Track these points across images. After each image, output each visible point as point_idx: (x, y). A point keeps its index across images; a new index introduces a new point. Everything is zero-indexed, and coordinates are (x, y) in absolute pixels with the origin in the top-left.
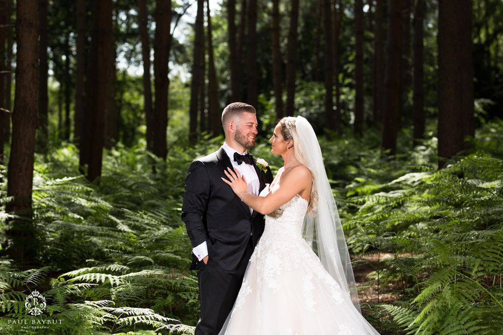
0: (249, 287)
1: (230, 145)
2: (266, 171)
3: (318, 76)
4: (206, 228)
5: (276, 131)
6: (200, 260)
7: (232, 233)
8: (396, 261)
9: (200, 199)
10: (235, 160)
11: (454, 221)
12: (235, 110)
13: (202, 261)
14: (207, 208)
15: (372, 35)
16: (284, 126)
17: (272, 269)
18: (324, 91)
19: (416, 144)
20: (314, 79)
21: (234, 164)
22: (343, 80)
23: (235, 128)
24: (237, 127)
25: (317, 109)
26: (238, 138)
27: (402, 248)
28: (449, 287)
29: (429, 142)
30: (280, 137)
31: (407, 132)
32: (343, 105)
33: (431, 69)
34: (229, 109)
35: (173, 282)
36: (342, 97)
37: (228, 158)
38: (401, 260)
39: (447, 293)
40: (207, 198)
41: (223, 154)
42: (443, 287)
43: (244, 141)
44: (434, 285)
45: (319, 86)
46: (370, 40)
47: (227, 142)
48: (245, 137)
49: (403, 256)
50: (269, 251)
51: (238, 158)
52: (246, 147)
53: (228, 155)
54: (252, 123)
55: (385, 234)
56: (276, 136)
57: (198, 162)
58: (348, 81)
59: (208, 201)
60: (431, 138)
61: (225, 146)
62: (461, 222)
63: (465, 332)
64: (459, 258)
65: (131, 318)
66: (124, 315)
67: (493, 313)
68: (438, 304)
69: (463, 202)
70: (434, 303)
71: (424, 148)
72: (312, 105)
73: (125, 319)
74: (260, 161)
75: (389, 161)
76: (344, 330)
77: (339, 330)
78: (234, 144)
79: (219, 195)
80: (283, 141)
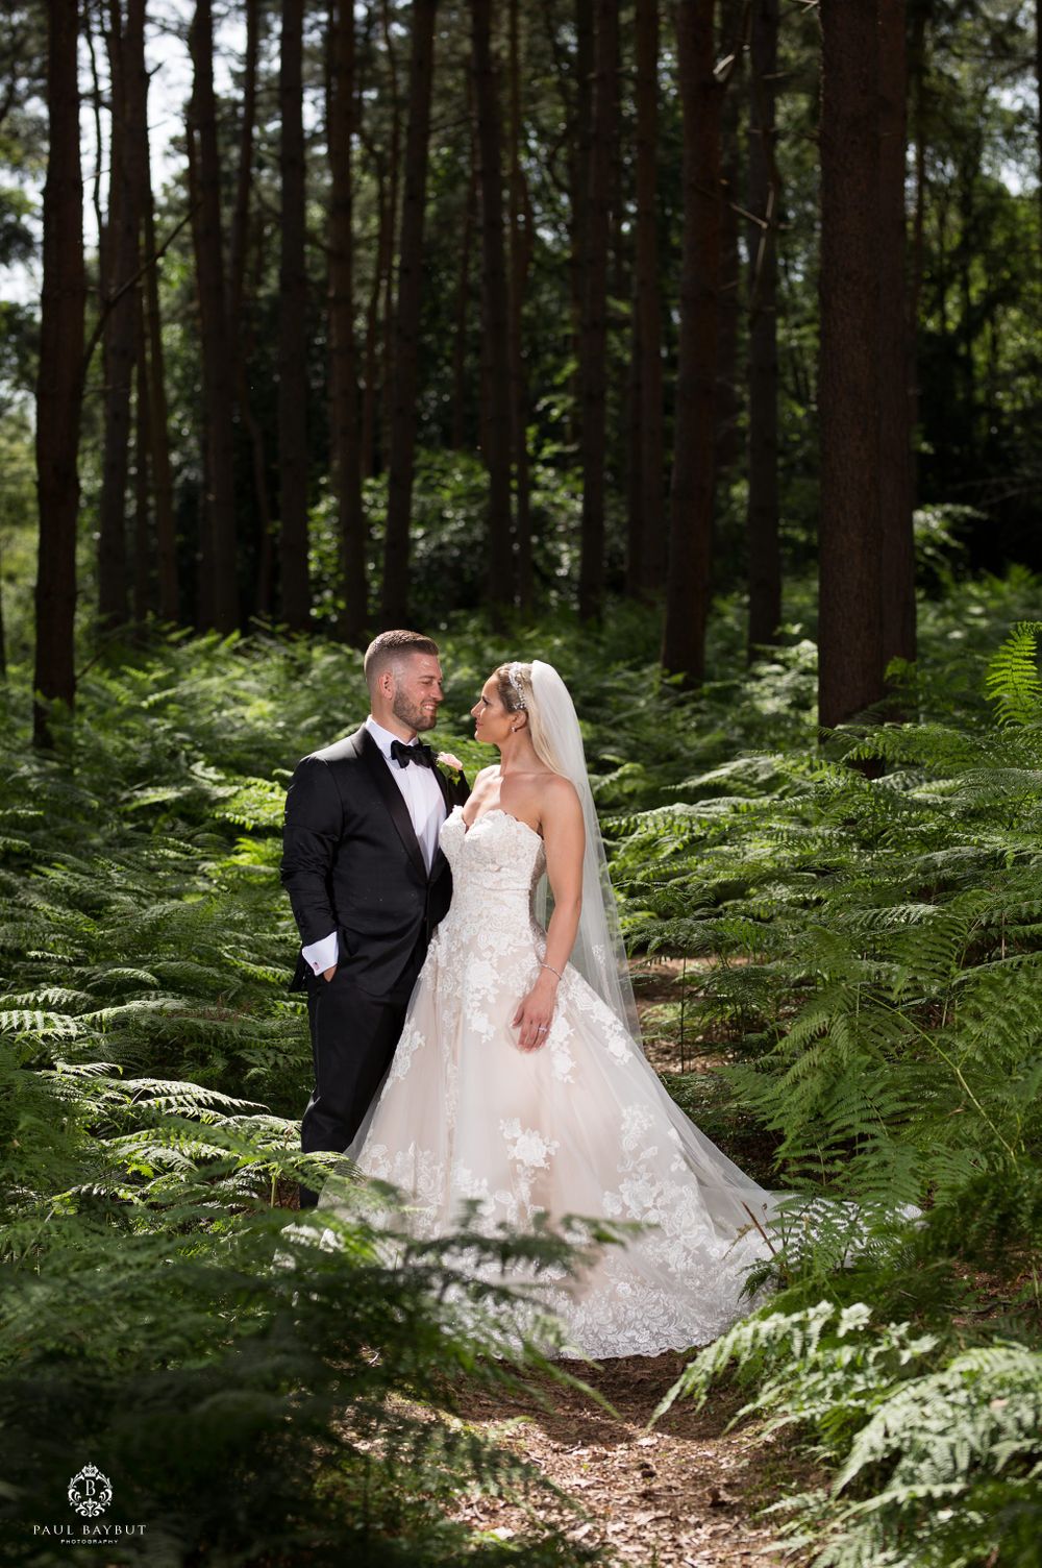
0: (417, 1034)
1: (382, 723)
2: (457, 780)
3: (458, 433)
4: (333, 905)
5: (487, 692)
6: (317, 973)
7: (384, 915)
8: (725, 976)
9: (321, 841)
10: (394, 757)
11: (857, 881)
12: (392, 647)
13: (322, 975)
14: (335, 859)
15: (624, 308)
16: (505, 683)
17: (478, 991)
18: (483, 479)
19: (756, 656)
20: (448, 441)
21: (393, 766)
23: (393, 688)
24: (399, 685)
25: (461, 530)
26: (400, 710)
27: (735, 945)
28: (844, 1024)
29: (792, 652)
30: (498, 706)
31: (732, 613)
32: (539, 522)
33: (800, 412)
34: (382, 645)
35: (224, 1026)
36: (537, 497)
37: (379, 753)
38: (737, 974)
39: (840, 1036)
40: (336, 839)
41: (367, 740)
42: (831, 1025)
43: (415, 716)
44: (815, 1018)
45: (463, 463)
46: (619, 324)
47: (374, 717)
48: (415, 708)
49: (739, 962)
50: (472, 954)
51: (399, 751)
52: (417, 728)
53: (380, 746)
54: (432, 677)
55: (697, 913)
56: (487, 703)
57: (315, 761)
59: (337, 846)
60: (795, 640)
61: (370, 723)
62: (873, 885)
63: (875, 1114)
64: (867, 965)
65: (162, 1100)
66: (147, 1095)
67: (933, 1076)
68: (822, 1059)
69: (878, 836)
70: (813, 1056)
71: (777, 668)
72: (444, 520)
73: (151, 1101)
74: (446, 758)
75: (681, 704)
76: (633, 1119)
77: (623, 1120)
78: (392, 720)
79: (361, 832)
80: (503, 716)
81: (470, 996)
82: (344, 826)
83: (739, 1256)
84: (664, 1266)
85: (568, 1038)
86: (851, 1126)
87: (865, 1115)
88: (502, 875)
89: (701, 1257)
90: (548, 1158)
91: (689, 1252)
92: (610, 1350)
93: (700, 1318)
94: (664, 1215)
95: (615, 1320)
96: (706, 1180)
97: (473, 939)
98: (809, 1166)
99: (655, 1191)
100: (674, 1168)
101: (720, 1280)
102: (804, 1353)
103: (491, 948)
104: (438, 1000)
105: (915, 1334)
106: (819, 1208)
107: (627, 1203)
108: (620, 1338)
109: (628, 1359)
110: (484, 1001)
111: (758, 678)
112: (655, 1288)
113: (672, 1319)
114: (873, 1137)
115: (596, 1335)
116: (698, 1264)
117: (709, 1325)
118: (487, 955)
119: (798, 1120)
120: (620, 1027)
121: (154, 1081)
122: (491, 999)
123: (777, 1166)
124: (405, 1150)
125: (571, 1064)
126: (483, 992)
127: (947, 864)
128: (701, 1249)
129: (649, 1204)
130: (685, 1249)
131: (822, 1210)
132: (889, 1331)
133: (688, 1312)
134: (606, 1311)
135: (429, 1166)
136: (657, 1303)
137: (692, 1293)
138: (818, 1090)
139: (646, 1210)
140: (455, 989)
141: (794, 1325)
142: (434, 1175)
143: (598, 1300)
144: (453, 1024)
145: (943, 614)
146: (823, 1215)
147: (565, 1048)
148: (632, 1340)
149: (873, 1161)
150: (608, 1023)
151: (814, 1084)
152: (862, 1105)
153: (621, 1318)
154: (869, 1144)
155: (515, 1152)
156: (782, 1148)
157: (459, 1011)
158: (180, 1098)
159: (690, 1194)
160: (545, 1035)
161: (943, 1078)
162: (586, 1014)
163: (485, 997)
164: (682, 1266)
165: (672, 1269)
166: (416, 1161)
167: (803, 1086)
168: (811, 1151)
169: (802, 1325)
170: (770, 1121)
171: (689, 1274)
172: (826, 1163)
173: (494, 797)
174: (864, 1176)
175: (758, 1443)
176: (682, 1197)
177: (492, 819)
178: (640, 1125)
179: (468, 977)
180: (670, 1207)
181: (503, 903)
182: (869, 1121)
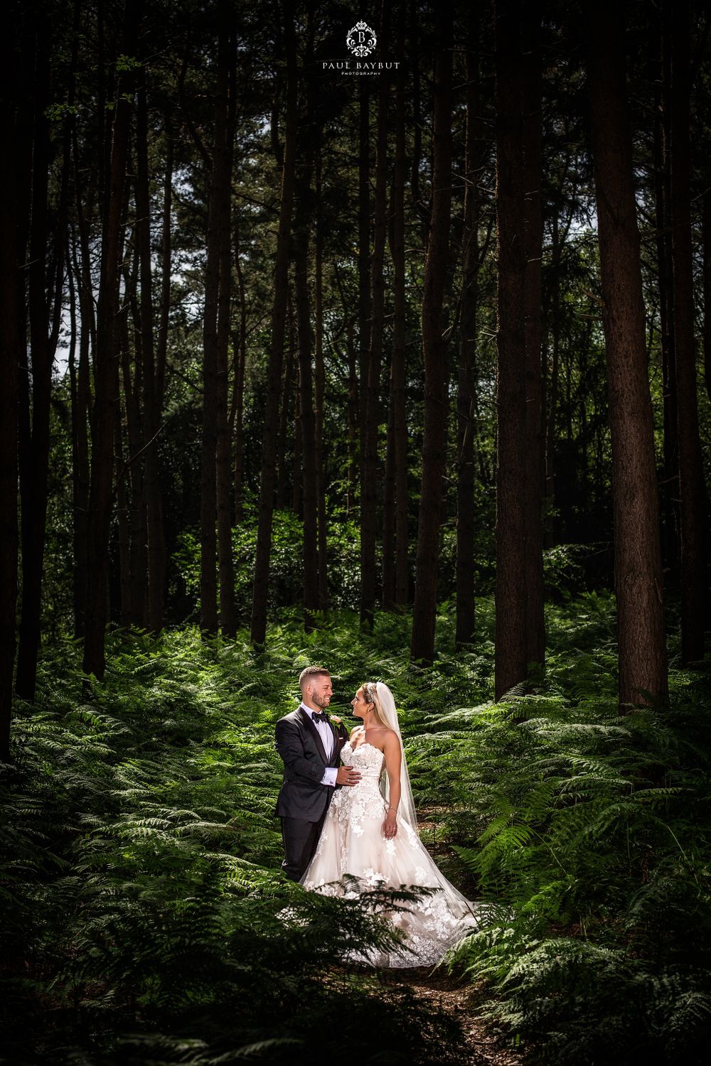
1: (308, 705)
2: (339, 726)
5: (358, 694)
10: (314, 718)
12: (311, 674)
16: (366, 691)
19: (461, 648)
21: (314, 722)
22: (331, 510)
23: (312, 690)
24: (314, 689)
26: (315, 700)
29: (481, 646)
30: (362, 701)
34: (307, 673)
37: (308, 717)
41: (302, 711)
43: (321, 702)
47: (305, 702)
48: (321, 699)
50: (354, 802)
51: (316, 716)
52: (322, 707)
53: (308, 714)
54: (328, 686)
56: (358, 699)
57: (284, 721)
58: (338, 511)
60: (482, 640)
61: (303, 705)
71: (473, 655)
74: (333, 718)
76: (420, 871)
77: (416, 872)
78: (311, 704)
80: (364, 705)
81: (353, 819)
88: (368, 770)
91: (444, 924)
94: (434, 910)
98: (491, 887)
99: (429, 900)
102: (490, 946)
103: (362, 800)
104: (337, 821)
105: (531, 939)
107: (419, 906)
109: (417, 968)
110: (359, 821)
112: (429, 939)
113: (436, 951)
119: (487, 869)
120: (414, 833)
122: (363, 820)
123: (478, 887)
125: (395, 848)
126: (359, 818)
128: (448, 922)
129: (427, 906)
130: (442, 923)
132: (522, 938)
136: (429, 945)
139: (426, 908)
140: (345, 816)
141: (487, 935)
144: (344, 830)
150: (410, 832)
151: (493, 855)
153: (415, 951)
154: (516, 878)
155: (370, 882)
156: (480, 881)
157: (348, 825)
160: (396, 831)
167: (489, 855)
169: (490, 935)
170: (476, 869)
172: (498, 886)
173: (362, 739)
175: (472, 991)
176: (440, 902)
177: (365, 747)
178: (423, 874)
179: (352, 812)
181: (368, 781)
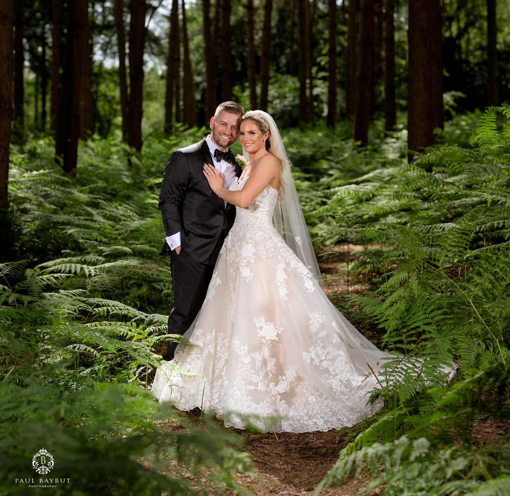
0: (218, 278)
4: (181, 219)
6: (172, 249)
8: (366, 252)
9: (178, 190)
10: (215, 156)
11: (422, 214)
13: (174, 250)
14: (184, 198)
15: (345, 29)
17: (245, 258)
18: (298, 85)
19: (386, 136)
20: (288, 72)
21: (214, 160)
22: (317, 73)
25: (291, 101)
27: (371, 240)
28: (415, 277)
31: (379, 124)
32: (317, 98)
33: (403, 62)
35: (148, 273)
36: (316, 90)
38: (371, 251)
39: (414, 282)
40: (185, 189)
41: (205, 146)
42: (409, 278)
44: (401, 274)
45: (292, 79)
46: (343, 33)
50: (244, 242)
51: (218, 154)
55: (355, 226)
57: (180, 152)
58: (321, 74)
59: (185, 192)
60: (401, 130)
61: (208, 139)
62: (428, 215)
63: (430, 321)
64: (426, 249)
65: (105, 308)
66: (98, 306)
67: (458, 303)
68: (405, 294)
69: (430, 196)
70: (401, 292)
71: (394, 140)
72: (285, 97)
73: (100, 309)
75: (359, 152)
76: (315, 318)
77: (310, 319)
79: (197, 187)
81: (242, 261)
82: (189, 183)
83: (366, 385)
84: (331, 388)
85: (285, 279)
86: (418, 327)
87: (426, 321)
89: (348, 384)
90: (278, 335)
91: (342, 382)
92: (305, 428)
93: (347, 414)
95: (307, 414)
96: (352, 346)
97: (244, 235)
98: (399, 345)
99: (326, 351)
100: (334, 341)
101: (357, 396)
103: (252, 238)
104: (228, 264)
105: (453, 457)
106: (403, 366)
107: (313, 357)
108: (310, 422)
111: (387, 143)
112: (326, 398)
113: (334, 414)
114: (429, 332)
115: (299, 421)
116: (346, 388)
117: (351, 417)
118: (250, 241)
119: (393, 323)
120: (310, 275)
121: (101, 300)
122: (252, 261)
124: (211, 332)
125: (287, 292)
126: (247, 259)
127: (460, 206)
129: (323, 358)
130: (340, 381)
131: (405, 368)
132: (440, 456)
133: (341, 410)
134: (303, 410)
135: (222, 340)
136: (327, 406)
137: (344, 402)
138: (403, 309)
139: (321, 361)
140: (236, 258)
141: (386, 452)
142: (224, 344)
143: (300, 404)
144: (235, 274)
145: (452, 125)
146: (406, 371)
147: (284, 284)
148: (315, 423)
149: (429, 344)
150: (305, 273)
151: (402, 306)
152: (424, 316)
153: (310, 413)
154: (427, 336)
155: (261, 333)
156: (385, 336)
157: (238, 268)
158: (113, 308)
159: (343, 354)
161: (463, 303)
162: (295, 269)
163: (249, 260)
164: (339, 388)
165: (335, 390)
166: (216, 337)
167: (395, 307)
168: (400, 338)
169: (391, 451)
170: (379, 323)
171: (342, 393)
172: (407, 344)
174: (425, 352)
176: (339, 355)
178: (318, 321)
179: (242, 253)
180: (333, 360)
181: (257, 218)
182: (427, 324)
